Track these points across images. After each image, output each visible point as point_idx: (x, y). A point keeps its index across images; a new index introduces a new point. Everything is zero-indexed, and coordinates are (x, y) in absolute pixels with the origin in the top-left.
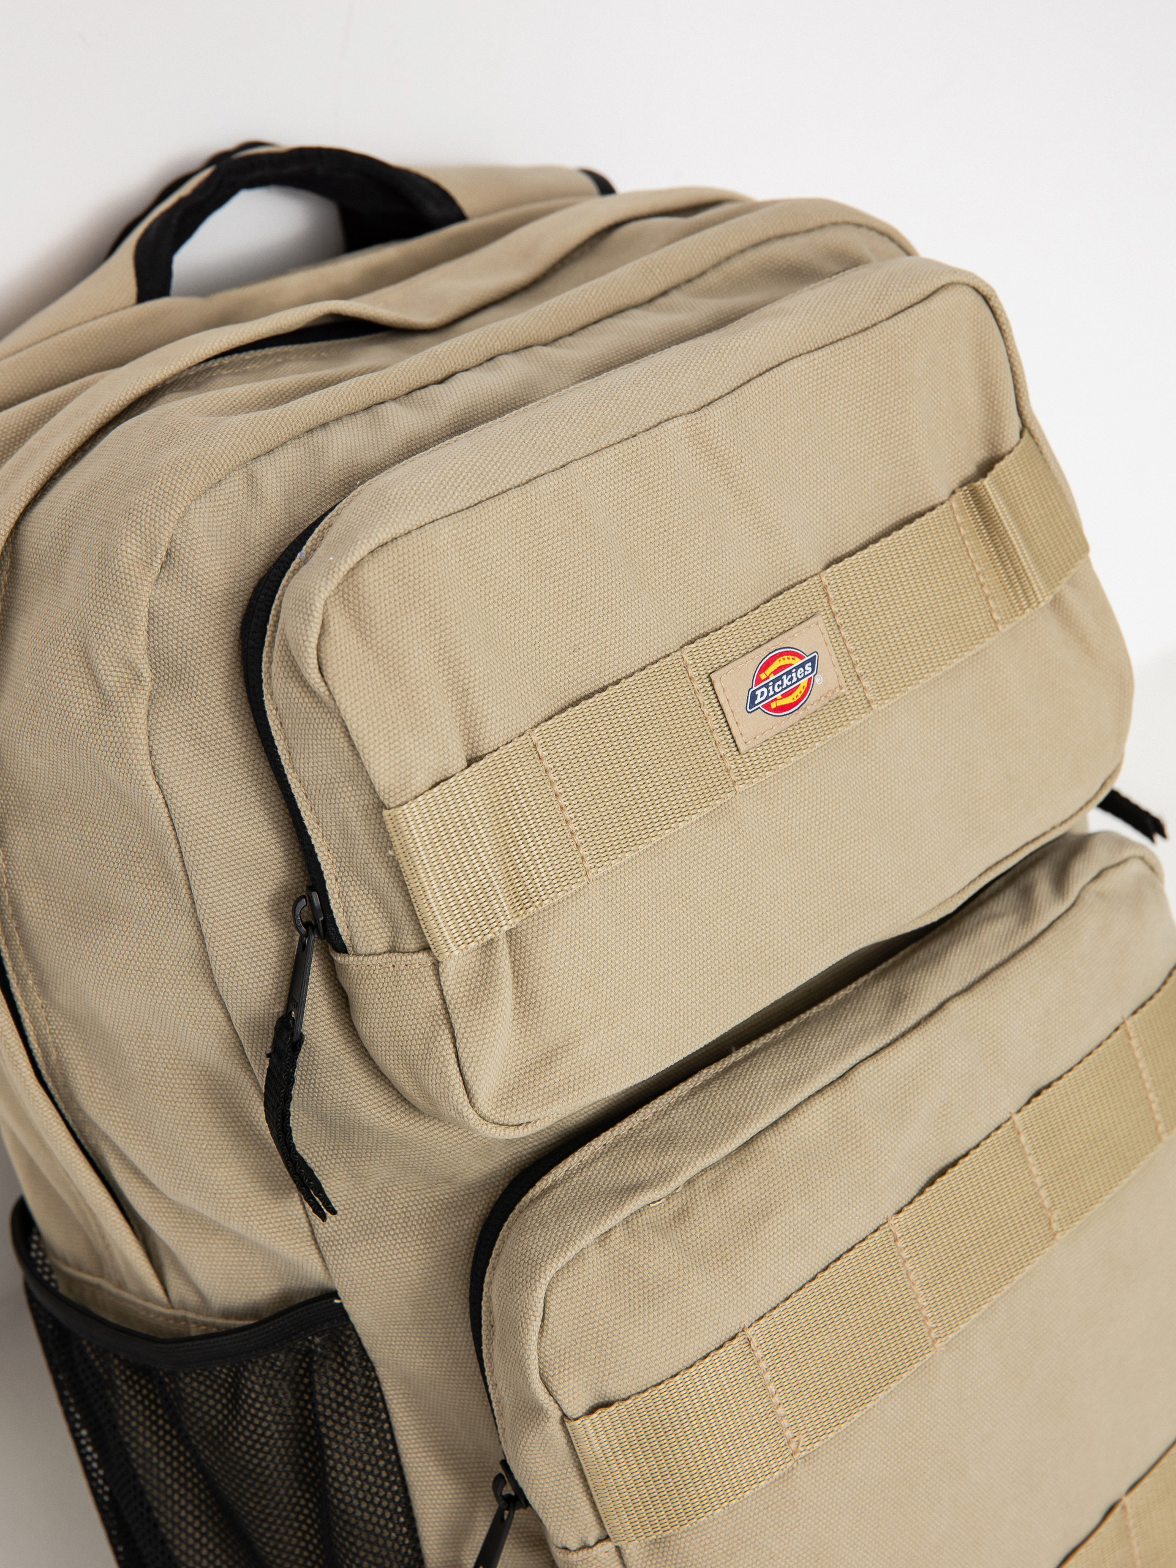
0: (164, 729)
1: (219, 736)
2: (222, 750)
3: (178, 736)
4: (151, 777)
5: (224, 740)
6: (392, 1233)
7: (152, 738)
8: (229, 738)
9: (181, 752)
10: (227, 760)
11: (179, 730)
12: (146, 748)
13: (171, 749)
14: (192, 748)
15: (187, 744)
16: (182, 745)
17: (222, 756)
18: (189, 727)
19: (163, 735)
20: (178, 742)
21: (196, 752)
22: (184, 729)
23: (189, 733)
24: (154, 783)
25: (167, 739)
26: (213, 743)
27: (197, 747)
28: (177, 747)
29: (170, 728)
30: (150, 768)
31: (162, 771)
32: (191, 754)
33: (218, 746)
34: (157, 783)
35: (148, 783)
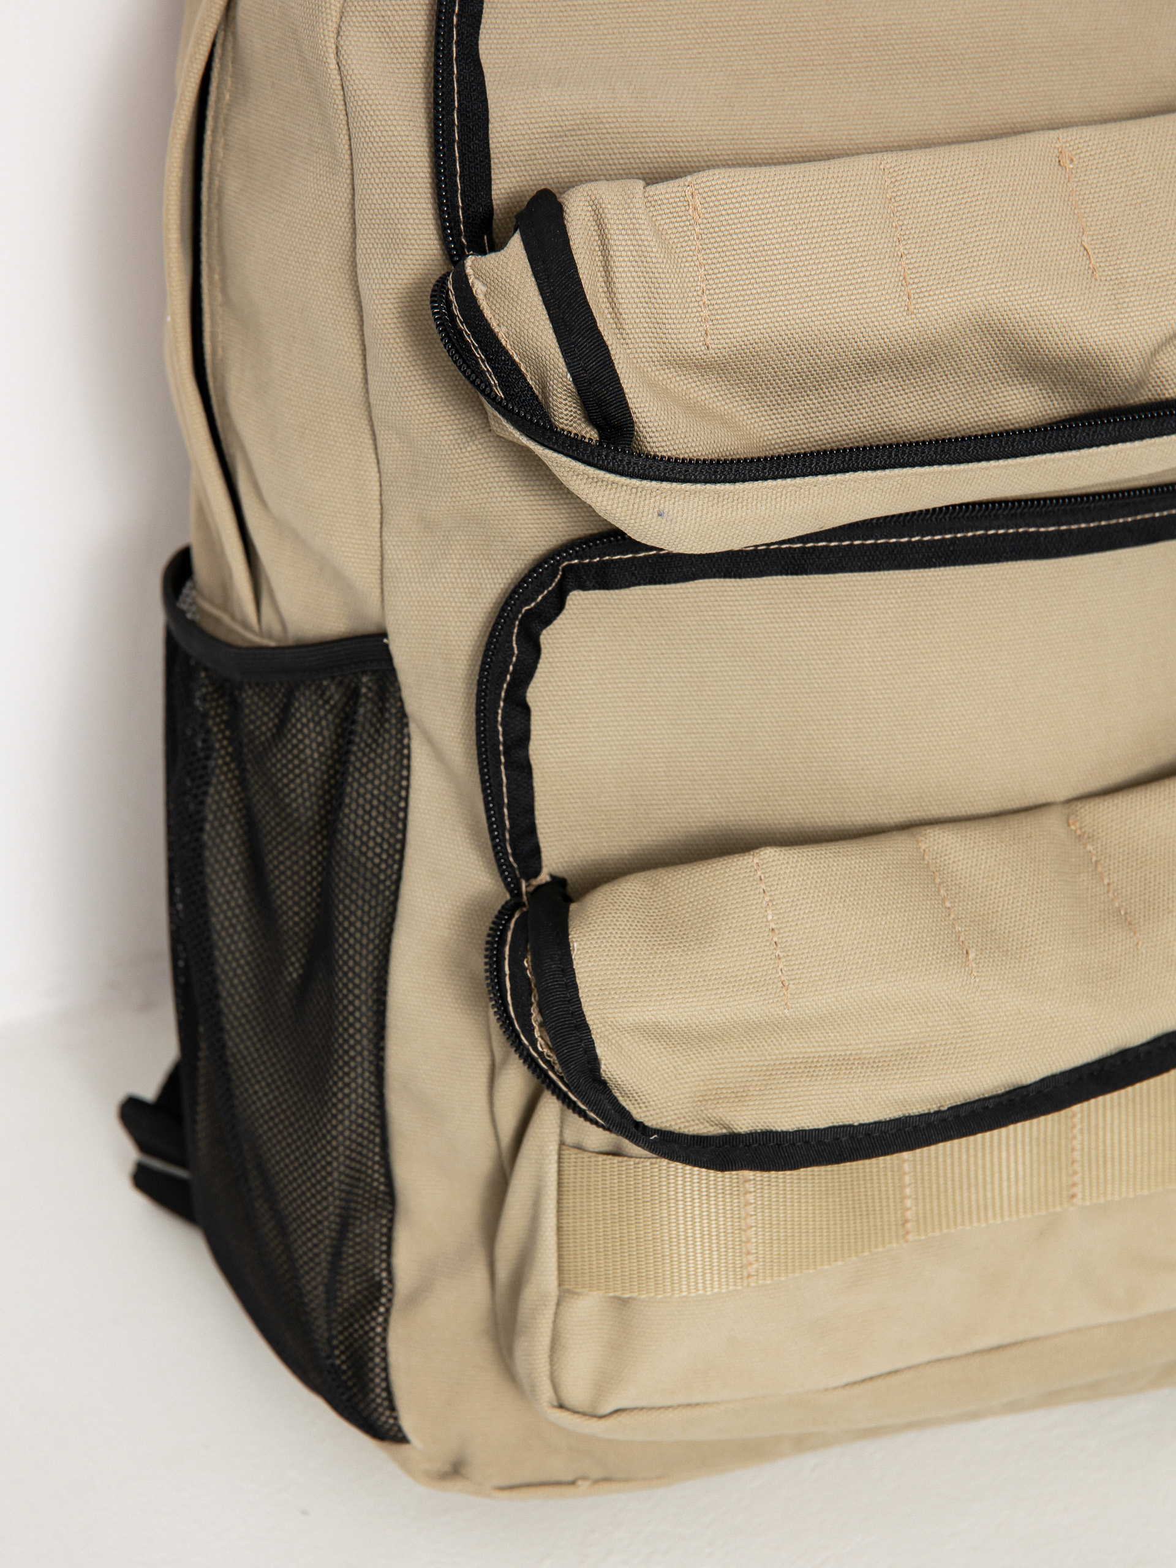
0: (357, 13)
1: (407, 34)
2: (405, 49)
3: (369, 24)
4: (332, 56)
5: (409, 39)
6: (443, 580)
7: (343, 19)
8: (415, 39)
9: (367, 40)
10: (406, 60)
11: (371, 19)
12: (335, 25)
13: (358, 34)
14: (377, 40)
15: (374, 35)
16: (369, 34)
17: (403, 55)
18: (381, 18)
19: (354, 19)
20: (366, 29)
21: (380, 45)
22: (376, 19)
23: (379, 24)
24: (334, 62)
25: (357, 24)
26: (399, 39)
27: (383, 40)
28: (364, 34)
29: (362, 14)
30: (334, 46)
31: (343, 52)
32: (375, 45)
33: (402, 45)
34: (338, 64)
35: (329, 60)
